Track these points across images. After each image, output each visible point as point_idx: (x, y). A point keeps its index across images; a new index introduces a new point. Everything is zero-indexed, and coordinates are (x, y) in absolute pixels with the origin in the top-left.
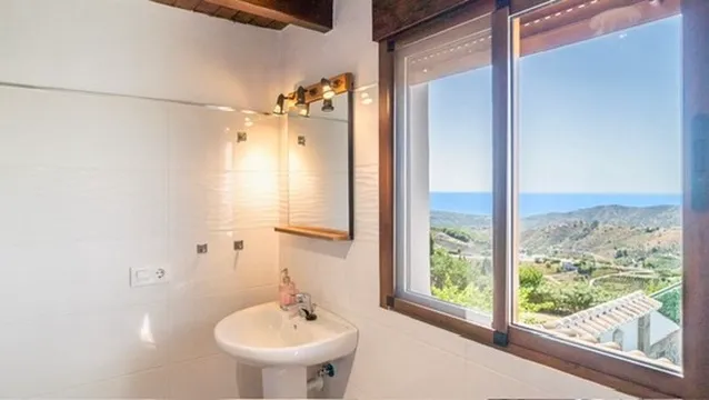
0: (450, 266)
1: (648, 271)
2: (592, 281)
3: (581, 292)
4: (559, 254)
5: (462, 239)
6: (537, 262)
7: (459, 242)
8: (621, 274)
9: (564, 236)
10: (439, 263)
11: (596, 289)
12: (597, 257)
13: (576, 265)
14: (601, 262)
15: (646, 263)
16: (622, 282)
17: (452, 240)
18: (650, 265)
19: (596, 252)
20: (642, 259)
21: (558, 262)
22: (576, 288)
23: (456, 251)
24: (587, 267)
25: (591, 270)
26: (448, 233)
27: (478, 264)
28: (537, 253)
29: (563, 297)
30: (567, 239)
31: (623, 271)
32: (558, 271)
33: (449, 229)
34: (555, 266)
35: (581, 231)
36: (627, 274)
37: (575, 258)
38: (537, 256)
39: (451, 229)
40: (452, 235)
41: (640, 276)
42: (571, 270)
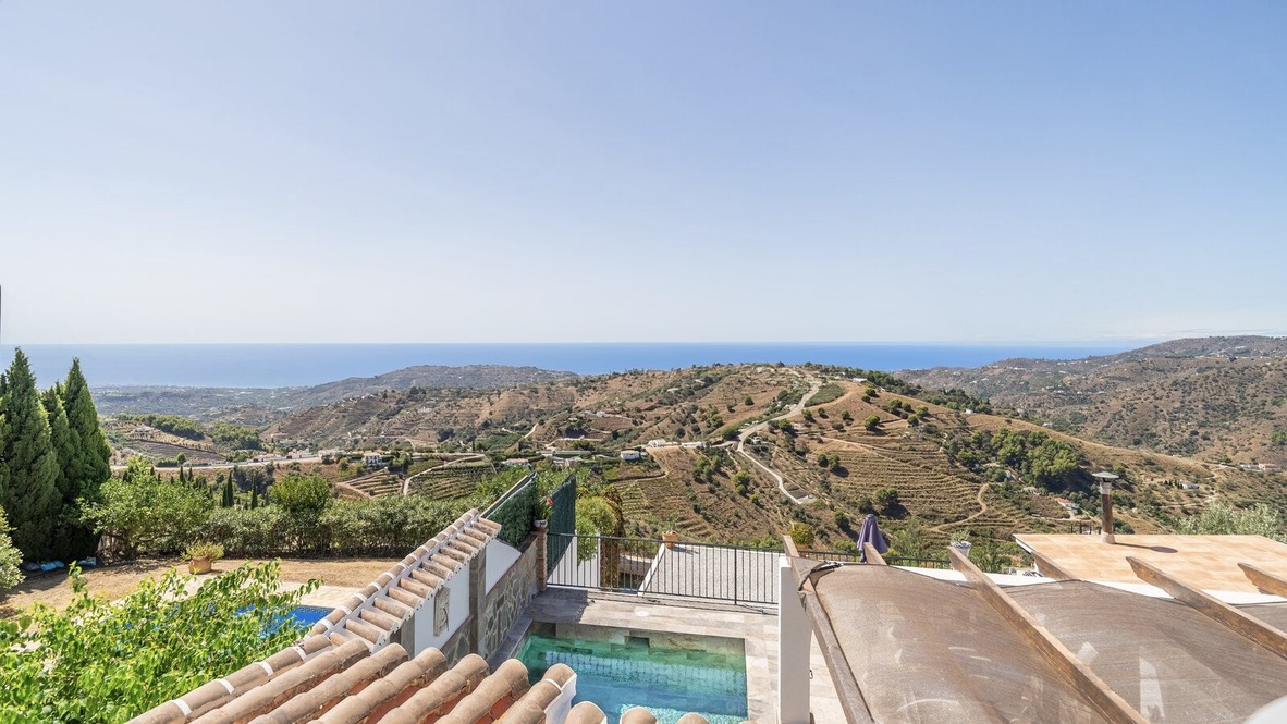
0: (147, 501)
1: (479, 456)
2: (408, 481)
3: (391, 510)
4: (362, 444)
5: (189, 434)
6: (327, 461)
7: (181, 441)
8: (446, 465)
9: (369, 414)
10: (120, 499)
11: (412, 501)
12: (415, 443)
13: (384, 460)
14: (421, 451)
15: (476, 444)
16: (447, 476)
17: (168, 438)
18: (481, 447)
19: (414, 434)
20: (472, 439)
21: (359, 458)
22: (383, 504)
23: (176, 459)
24: (401, 460)
25: (408, 463)
26: (159, 426)
27: (221, 479)
28: (327, 446)
29: (362, 523)
30: (374, 419)
31: (447, 460)
32: (360, 473)
33: (159, 416)
34: (355, 465)
35: (393, 405)
36: (454, 464)
37: (385, 449)
38: (325, 452)
39: (165, 417)
40: (168, 429)
41: (470, 464)
42: (378, 468)
